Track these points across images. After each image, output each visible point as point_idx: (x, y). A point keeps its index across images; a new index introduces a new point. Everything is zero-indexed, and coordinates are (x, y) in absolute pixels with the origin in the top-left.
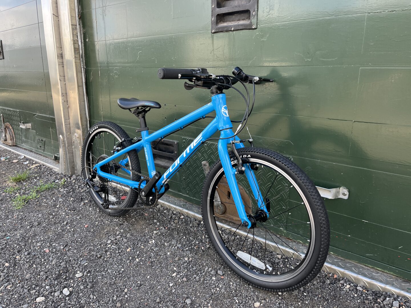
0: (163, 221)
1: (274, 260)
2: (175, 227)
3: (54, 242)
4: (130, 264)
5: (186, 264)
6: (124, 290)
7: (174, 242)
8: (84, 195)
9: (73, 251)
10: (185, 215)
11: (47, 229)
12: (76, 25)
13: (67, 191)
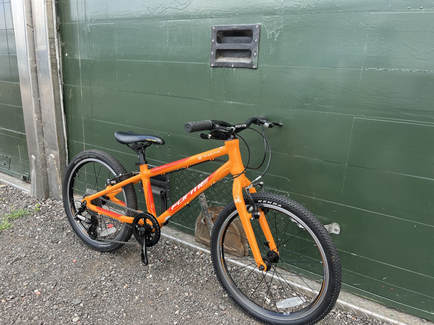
0: (156, 253)
1: (271, 291)
2: (170, 258)
3: (42, 280)
4: (130, 303)
5: (188, 300)
7: (171, 276)
8: (64, 223)
9: (66, 290)
10: (179, 245)
11: (31, 266)
12: (54, 38)
13: (44, 219)
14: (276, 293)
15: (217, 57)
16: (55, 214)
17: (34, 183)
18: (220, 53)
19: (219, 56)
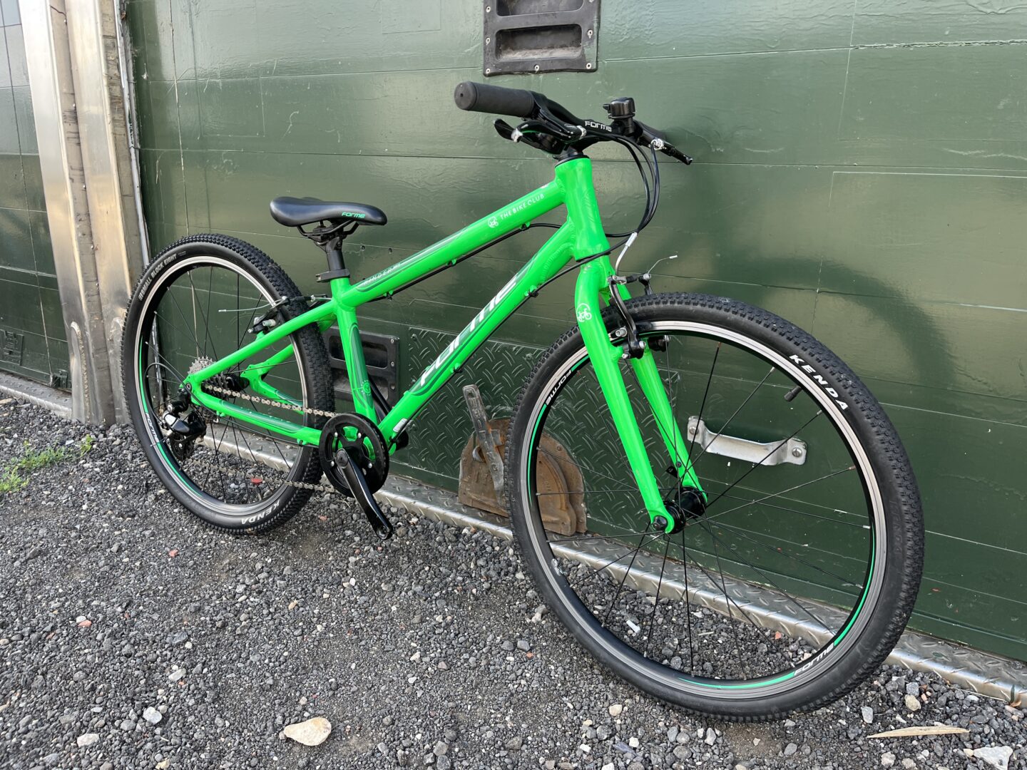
1: (643, 608)
2: (400, 544)
3: (95, 597)
4: (303, 638)
5: (441, 630)
6: (299, 701)
7: (403, 581)
8: (150, 476)
9: (150, 616)
10: (421, 515)
11: (69, 566)
12: (116, 38)
13: (102, 468)
14: (654, 612)
15: (498, 52)
16: (129, 457)
17: (79, 390)
18: (507, 39)
19: (505, 48)
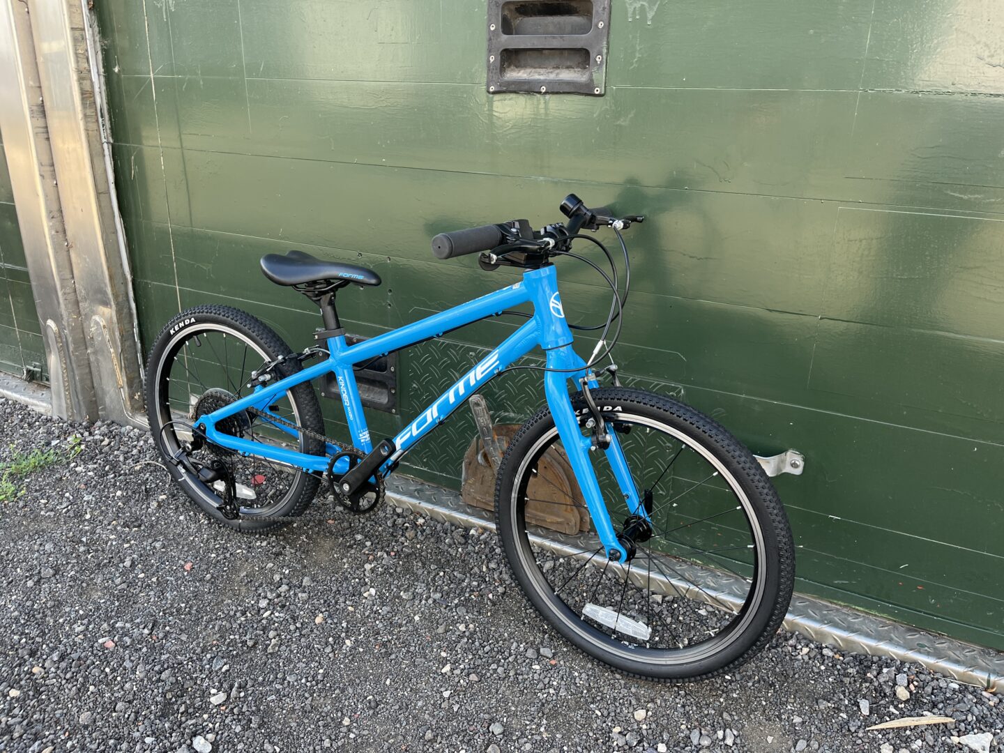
0: (377, 536)
1: (651, 608)
2: (412, 548)
3: (118, 617)
4: (335, 655)
5: (466, 640)
6: (341, 722)
7: (420, 588)
8: (147, 479)
9: (179, 637)
10: (427, 515)
11: (84, 585)
12: (84, 29)
13: (95, 471)
14: (661, 611)
15: (502, 70)
16: (121, 458)
17: (59, 386)
18: (511, 57)
19: (509, 66)
